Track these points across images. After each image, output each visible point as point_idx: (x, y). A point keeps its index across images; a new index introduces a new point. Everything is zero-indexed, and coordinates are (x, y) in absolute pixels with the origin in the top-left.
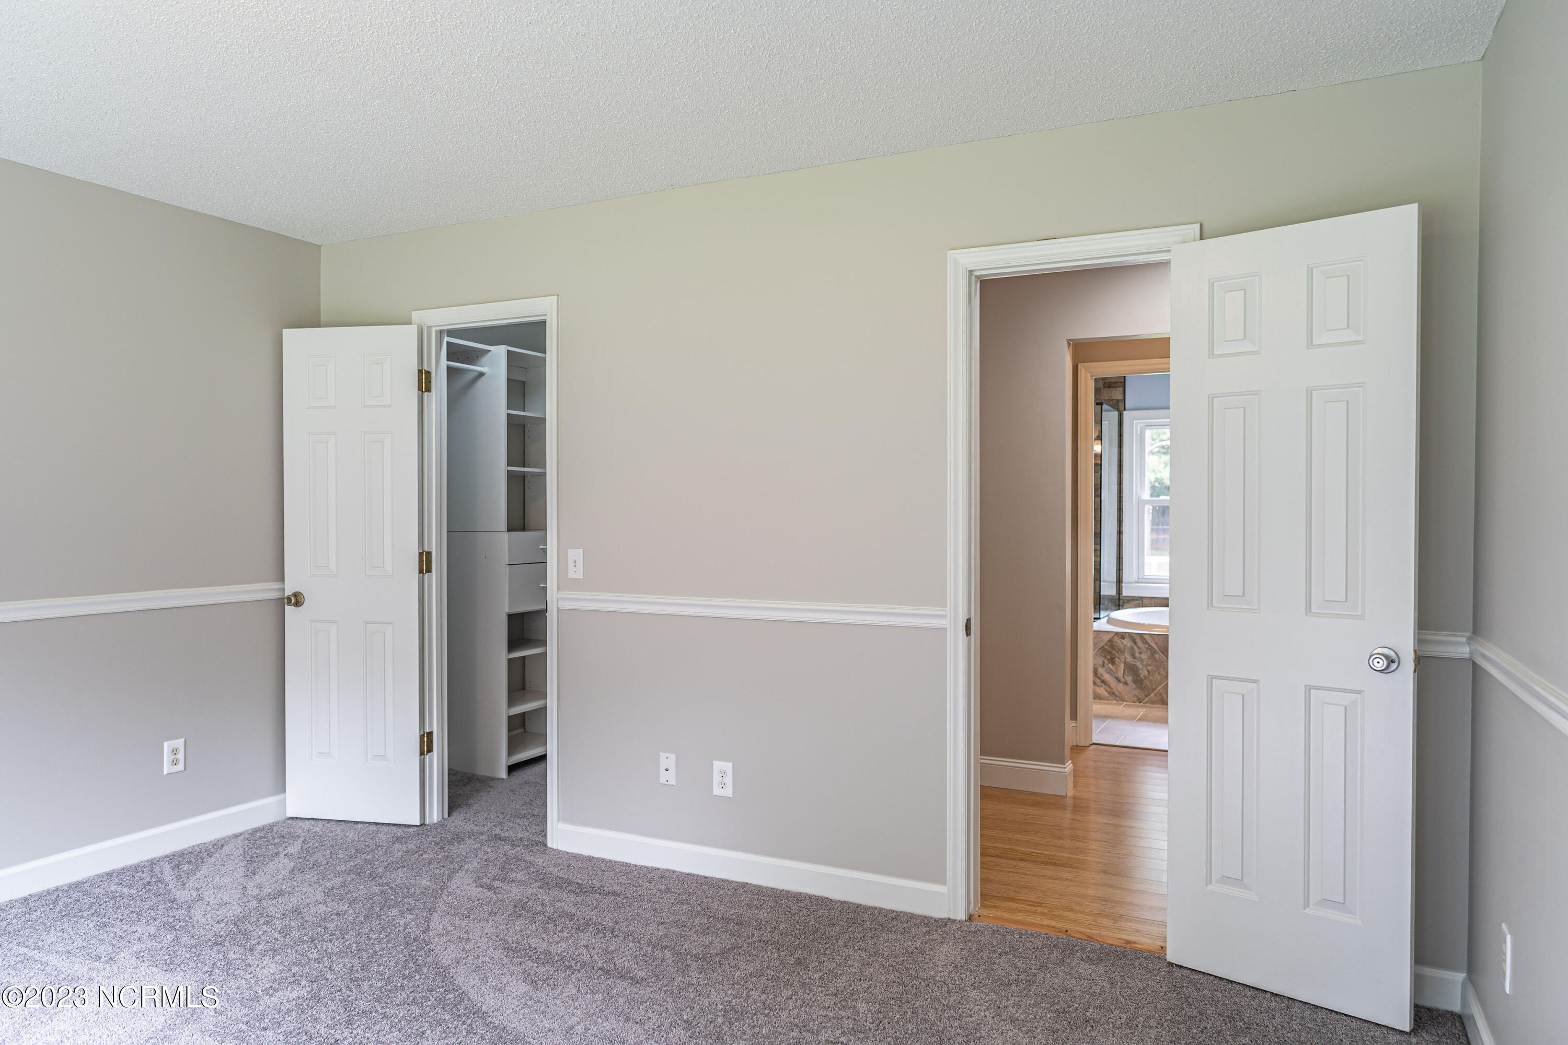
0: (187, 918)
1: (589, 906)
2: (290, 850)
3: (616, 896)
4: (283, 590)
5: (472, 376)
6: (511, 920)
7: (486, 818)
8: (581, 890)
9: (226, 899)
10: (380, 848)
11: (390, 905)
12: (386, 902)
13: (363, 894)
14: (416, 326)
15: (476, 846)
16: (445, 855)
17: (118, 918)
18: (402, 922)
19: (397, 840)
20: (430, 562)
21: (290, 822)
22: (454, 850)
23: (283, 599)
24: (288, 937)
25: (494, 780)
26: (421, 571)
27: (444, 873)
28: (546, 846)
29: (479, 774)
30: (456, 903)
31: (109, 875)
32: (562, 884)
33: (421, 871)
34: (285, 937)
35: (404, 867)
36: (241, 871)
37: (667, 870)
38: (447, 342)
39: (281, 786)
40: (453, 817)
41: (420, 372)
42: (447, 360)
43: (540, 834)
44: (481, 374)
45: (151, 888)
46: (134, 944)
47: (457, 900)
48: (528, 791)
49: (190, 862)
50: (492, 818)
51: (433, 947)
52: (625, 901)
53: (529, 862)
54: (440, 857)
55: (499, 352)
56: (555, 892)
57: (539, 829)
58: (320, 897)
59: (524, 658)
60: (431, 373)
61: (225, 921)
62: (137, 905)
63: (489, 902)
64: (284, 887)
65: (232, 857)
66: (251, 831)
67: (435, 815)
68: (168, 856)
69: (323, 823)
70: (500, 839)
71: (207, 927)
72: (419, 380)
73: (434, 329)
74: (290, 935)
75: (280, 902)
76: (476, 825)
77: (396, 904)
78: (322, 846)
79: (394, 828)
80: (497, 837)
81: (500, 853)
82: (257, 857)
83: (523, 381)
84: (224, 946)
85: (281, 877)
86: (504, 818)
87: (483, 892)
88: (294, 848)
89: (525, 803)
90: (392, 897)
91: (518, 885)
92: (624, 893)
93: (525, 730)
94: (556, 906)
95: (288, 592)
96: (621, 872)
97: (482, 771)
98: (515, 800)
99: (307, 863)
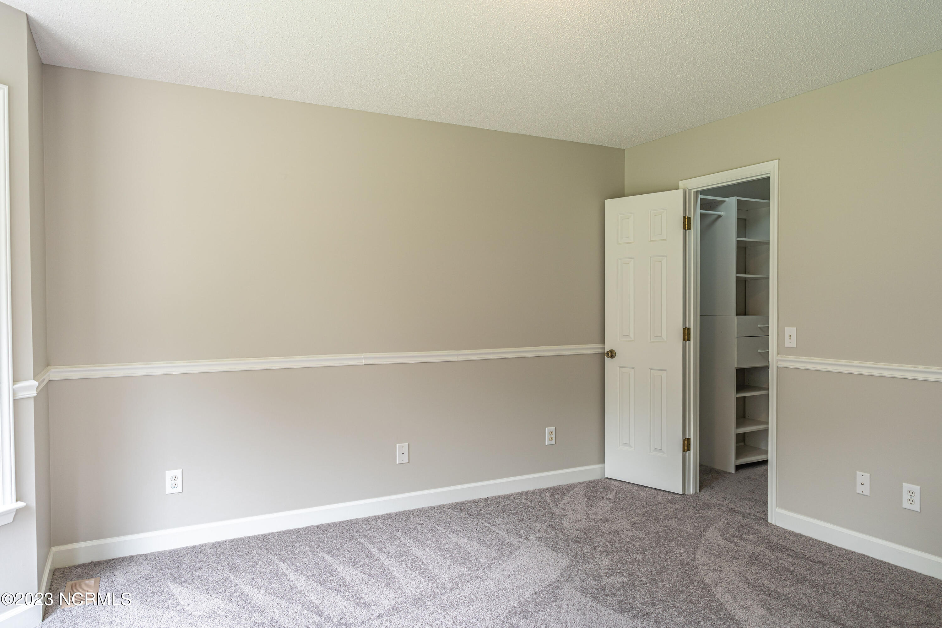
0: (560, 524)
1: (804, 567)
2: (610, 496)
3: (823, 564)
4: (604, 348)
5: (713, 218)
6: (749, 565)
7: (724, 497)
8: (795, 555)
9: (579, 518)
10: (660, 504)
11: (670, 540)
12: (667, 537)
13: (653, 530)
14: (682, 190)
15: (719, 513)
16: (700, 515)
17: (528, 517)
18: (678, 551)
19: (669, 501)
20: (690, 334)
21: (607, 480)
22: (706, 513)
23: (604, 353)
24: (613, 546)
25: (726, 473)
26: (684, 340)
27: (700, 526)
28: (767, 521)
29: (716, 468)
30: (711, 547)
31: (521, 494)
32: (781, 549)
33: (686, 523)
34: (612, 545)
35: (676, 518)
36: (584, 504)
37: (862, 555)
38: (700, 198)
39: (602, 460)
40: (702, 493)
41: (684, 218)
42: (701, 210)
43: (762, 513)
44: (720, 216)
45: (541, 504)
46: (537, 533)
47: (711, 545)
48: (750, 483)
49: (558, 494)
50: (728, 497)
51: (699, 571)
52: (831, 570)
53: (757, 530)
54: (697, 516)
55: (732, 202)
56: (777, 553)
57: (761, 509)
58: (629, 527)
59: (745, 397)
60: (691, 218)
61: (580, 530)
62: (536, 512)
63: (732, 550)
64: (608, 517)
65: (579, 495)
66: (587, 482)
67: (691, 490)
68: (547, 489)
69: (626, 484)
70: (735, 511)
71: (571, 531)
72: (683, 223)
73: (693, 191)
74: (614, 545)
75: (607, 525)
76: (718, 500)
77: (673, 540)
78: (626, 497)
79: (667, 494)
80: (733, 510)
81: (736, 520)
82: (592, 497)
83: (745, 219)
84: (580, 544)
85: (606, 511)
86: (736, 499)
87: (728, 543)
88: (611, 496)
89: (749, 491)
90: (670, 535)
91: (750, 543)
92: (830, 564)
93: (745, 444)
94: (779, 563)
95: (607, 350)
96: (825, 549)
97: (718, 467)
98: (742, 488)
99: (619, 505)
